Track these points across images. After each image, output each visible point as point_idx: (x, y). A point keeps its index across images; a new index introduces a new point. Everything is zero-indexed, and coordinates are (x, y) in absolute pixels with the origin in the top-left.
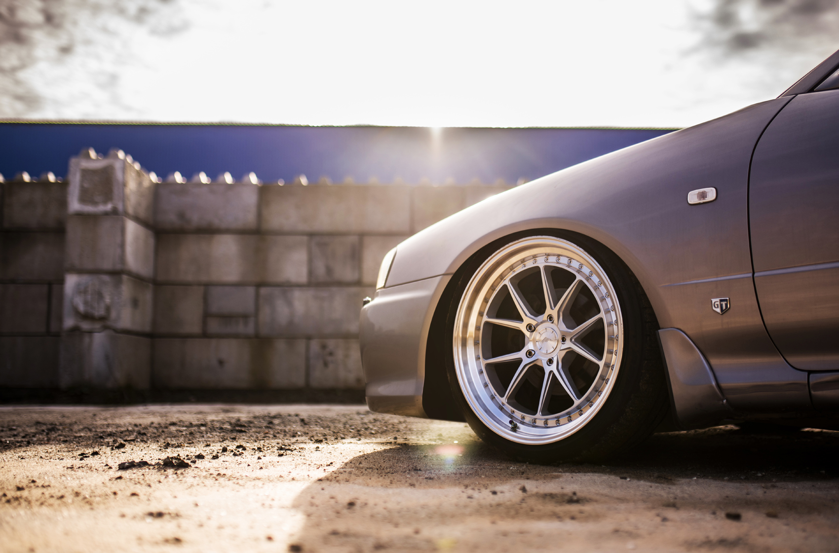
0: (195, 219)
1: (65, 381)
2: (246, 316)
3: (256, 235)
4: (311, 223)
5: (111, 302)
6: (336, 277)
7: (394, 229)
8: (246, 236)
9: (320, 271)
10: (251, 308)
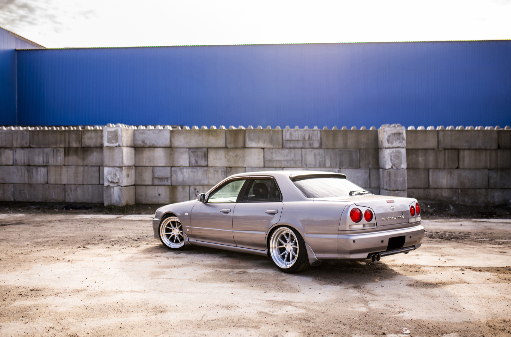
0: (148, 143)
1: (106, 204)
2: (167, 178)
3: (170, 148)
4: (189, 144)
5: (120, 177)
6: (199, 164)
7: (220, 146)
8: (166, 149)
9: (193, 162)
10: (169, 175)
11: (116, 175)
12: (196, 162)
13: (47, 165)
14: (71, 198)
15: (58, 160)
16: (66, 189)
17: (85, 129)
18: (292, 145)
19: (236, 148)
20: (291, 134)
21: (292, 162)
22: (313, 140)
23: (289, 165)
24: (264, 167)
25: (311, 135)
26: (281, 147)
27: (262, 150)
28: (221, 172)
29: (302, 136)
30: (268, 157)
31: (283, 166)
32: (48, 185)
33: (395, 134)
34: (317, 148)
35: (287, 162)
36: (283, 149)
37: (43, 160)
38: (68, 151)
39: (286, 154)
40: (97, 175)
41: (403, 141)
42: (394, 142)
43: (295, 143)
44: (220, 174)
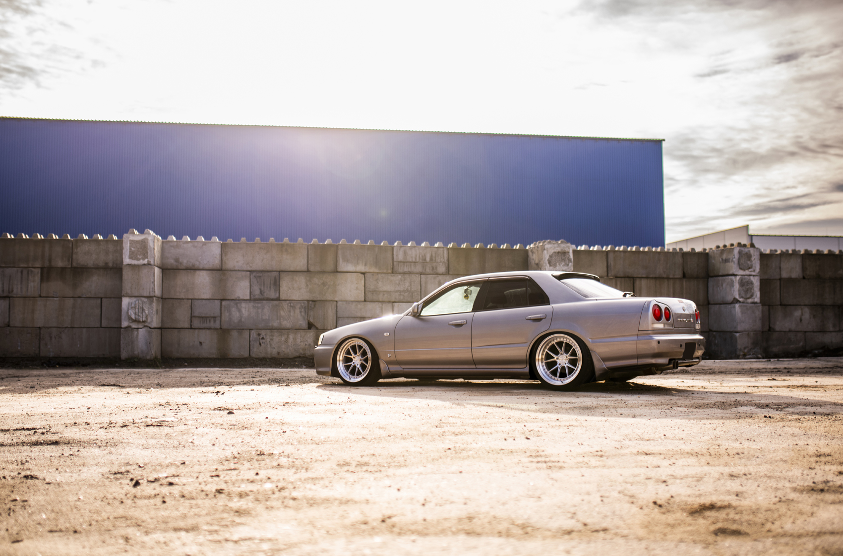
0: (185, 262)
1: (124, 355)
2: (214, 317)
3: (220, 272)
4: (251, 265)
5: (148, 313)
6: (266, 295)
7: (298, 269)
8: (214, 272)
9: (257, 292)
10: (217, 313)
11: (143, 310)
12: (261, 292)
13: (10, 295)
14: (50, 350)
15: (29, 287)
16: (42, 336)
17: (78, 238)
18: (406, 269)
19: (323, 272)
20: (405, 253)
21: (406, 294)
22: (438, 262)
23: (402, 297)
24: (365, 301)
25: (434, 255)
26: (390, 271)
27: (363, 276)
28: (300, 308)
29: (421, 256)
30: (371, 285)
31: (393, 300)
32: (9, 328)
33: (559, 252)
34: (442, 274)
35: (399, 293)
36: (393, 275)
37: (3, 287)
38: (47, 273)
39: (397, 282)
40: (98, 311)
41: (569, 263)
42: (558, 264)
43: (411, 265)
44: (298, 311)
